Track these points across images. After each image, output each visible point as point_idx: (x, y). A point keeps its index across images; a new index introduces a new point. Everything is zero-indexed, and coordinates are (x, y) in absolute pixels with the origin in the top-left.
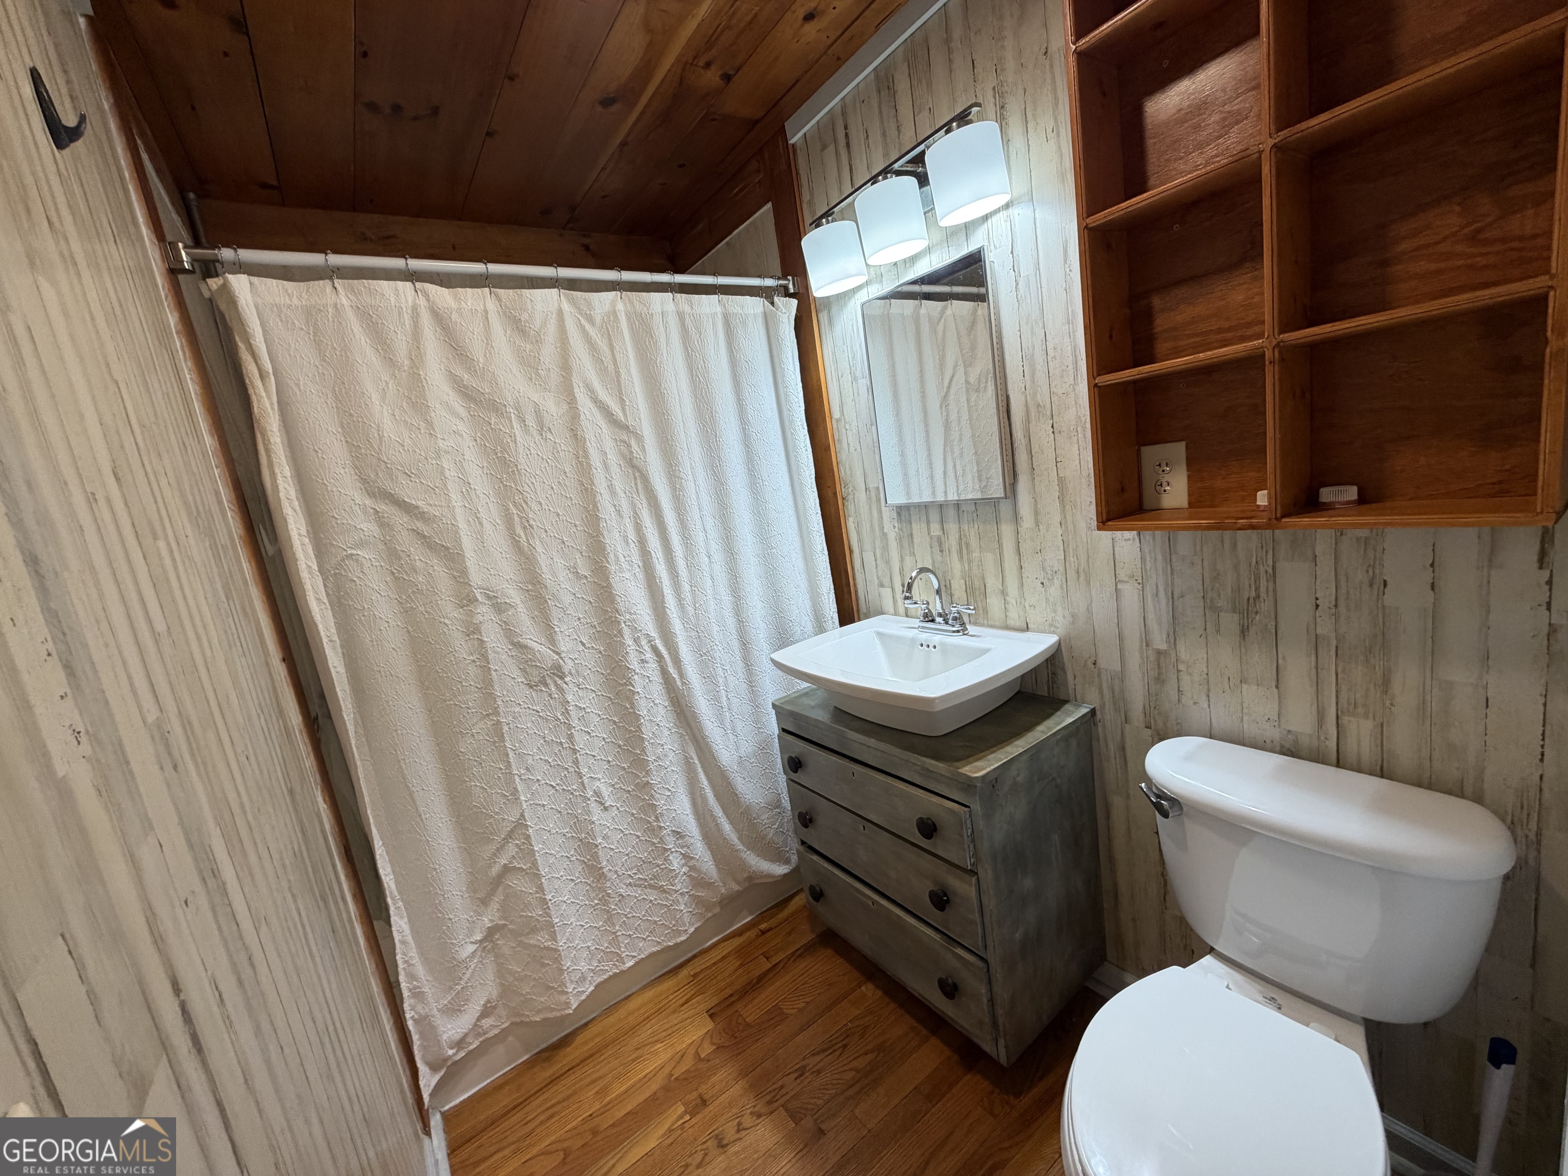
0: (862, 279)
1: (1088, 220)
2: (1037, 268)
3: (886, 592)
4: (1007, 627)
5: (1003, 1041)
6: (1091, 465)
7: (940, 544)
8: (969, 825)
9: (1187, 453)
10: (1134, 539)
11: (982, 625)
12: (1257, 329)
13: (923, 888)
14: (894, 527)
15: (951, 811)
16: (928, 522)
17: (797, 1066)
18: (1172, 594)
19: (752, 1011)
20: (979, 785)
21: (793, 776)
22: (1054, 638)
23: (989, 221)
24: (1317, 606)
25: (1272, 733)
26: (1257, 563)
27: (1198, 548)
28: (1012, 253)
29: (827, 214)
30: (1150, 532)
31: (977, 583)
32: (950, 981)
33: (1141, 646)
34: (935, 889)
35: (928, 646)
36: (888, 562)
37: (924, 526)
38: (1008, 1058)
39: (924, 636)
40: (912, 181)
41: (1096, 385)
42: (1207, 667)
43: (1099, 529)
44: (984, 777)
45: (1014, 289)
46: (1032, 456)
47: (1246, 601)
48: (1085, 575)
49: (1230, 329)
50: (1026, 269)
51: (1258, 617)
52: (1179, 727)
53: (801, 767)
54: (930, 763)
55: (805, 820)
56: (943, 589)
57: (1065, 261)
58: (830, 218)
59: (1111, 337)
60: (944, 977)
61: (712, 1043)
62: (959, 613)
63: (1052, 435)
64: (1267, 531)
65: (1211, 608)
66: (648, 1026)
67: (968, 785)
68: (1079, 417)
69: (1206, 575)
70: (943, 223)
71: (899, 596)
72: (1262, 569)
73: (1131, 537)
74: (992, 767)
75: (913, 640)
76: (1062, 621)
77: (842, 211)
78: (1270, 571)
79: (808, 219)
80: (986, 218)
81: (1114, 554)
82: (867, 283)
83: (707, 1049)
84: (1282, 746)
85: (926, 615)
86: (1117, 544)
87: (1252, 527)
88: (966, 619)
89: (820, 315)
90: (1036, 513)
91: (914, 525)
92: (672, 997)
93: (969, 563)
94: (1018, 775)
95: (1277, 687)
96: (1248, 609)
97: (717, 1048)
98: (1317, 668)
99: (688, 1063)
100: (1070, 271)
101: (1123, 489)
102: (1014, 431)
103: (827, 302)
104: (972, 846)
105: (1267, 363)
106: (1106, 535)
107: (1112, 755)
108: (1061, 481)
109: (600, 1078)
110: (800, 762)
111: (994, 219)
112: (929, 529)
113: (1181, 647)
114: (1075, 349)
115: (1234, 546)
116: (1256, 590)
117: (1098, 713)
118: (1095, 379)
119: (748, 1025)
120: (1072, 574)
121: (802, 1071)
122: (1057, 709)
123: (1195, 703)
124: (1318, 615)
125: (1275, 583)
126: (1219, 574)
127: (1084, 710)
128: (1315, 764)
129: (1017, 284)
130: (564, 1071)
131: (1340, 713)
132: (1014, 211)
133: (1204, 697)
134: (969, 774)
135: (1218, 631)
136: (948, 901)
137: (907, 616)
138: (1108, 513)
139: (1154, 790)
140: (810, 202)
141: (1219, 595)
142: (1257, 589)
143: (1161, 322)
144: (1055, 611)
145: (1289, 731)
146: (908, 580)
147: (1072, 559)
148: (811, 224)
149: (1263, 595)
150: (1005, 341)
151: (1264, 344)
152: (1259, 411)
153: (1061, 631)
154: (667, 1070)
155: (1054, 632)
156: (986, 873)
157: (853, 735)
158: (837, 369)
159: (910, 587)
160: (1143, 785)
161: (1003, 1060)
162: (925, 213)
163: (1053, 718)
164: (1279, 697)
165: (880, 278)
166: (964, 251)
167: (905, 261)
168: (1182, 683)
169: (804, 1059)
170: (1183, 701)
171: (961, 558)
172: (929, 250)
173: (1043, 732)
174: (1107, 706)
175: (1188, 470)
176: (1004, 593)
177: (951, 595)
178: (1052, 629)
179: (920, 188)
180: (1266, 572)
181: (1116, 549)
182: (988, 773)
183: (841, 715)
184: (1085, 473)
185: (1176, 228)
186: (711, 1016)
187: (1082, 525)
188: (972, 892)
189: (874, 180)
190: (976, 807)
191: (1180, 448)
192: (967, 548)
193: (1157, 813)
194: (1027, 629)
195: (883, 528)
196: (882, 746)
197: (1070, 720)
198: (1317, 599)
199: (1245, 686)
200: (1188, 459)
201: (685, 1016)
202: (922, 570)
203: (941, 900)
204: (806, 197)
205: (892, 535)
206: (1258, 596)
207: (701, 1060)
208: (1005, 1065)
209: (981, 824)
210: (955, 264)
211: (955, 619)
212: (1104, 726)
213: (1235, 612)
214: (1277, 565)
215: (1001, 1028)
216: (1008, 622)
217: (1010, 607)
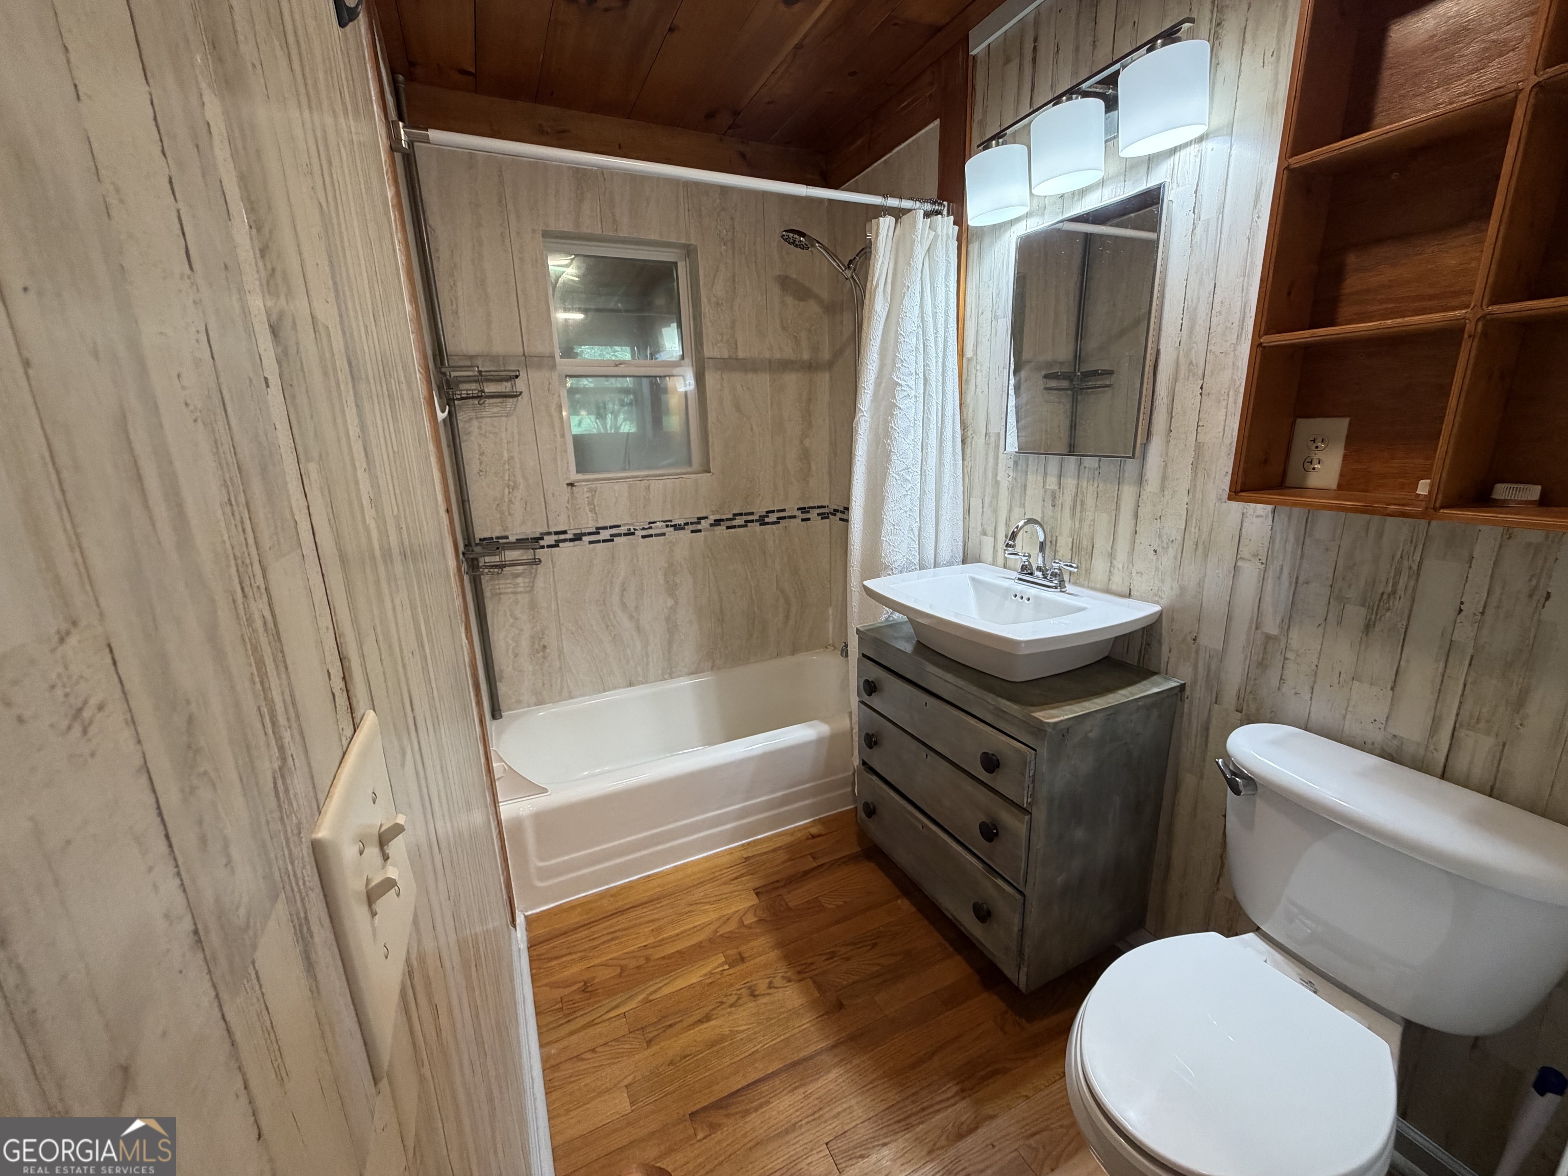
0: (1024, 211)
1: (1290, 160)
2: (1221, 210)
3: (988, 541)
4: (1108, 591)
5: (1025, 969)
6: (1236, 433)
7: (1054, 498)
8: (1032, 767)
9: (1349, 430)
10: (1267, 516)
11: (1083, 586)
12: (1464, 299)
13: (973, 820)
14: (1009, 476)
15: (1017, 750)
16: (1045, 474)
17: (828, 951)
18: (1297, 578)
19: (796, 898)
20: (1049, 730)
21: (866, 698)
22: (1157, 608)
23: (1177, 155)
24: (1461, 611)
25: (1377, 736)
26: (1401, 557)
27: (1339, 532)
28: (1196, 192)
29: (998, 136)
30: (1287, 509)
31: (1085, 543)
32: (985, 907)
33: (1250, 628)
34: (988, 821)
35: (1022, 598)
36: (995, 511)
37: (1040, 478)
38: (1027, 985)
39: (1021, 587)
40: (1099, 104)
41: (1260, 345)
42: (1319, 659)
43: (1230, 499)
44: (1056, 724)
45: (1190, 234)
46: (1172, 417)
47: (1378, 596)
48: (1204, 548)
49: (1431, 297)
50: (1208, 211)
51: (1388, 614)
52: (1273, 714)
53: (875, 691)
54: (1005, 704)
55: (871, 741)
56: (1048, 543)
57: (1255, 206)
58: (1000, 140)
59: (1289, 294)
60: (980, 902)
61: (755, 915)
62: (1060, 569)
63: (1200, 396)
64: (1423, 521)
65: (1336, 597)
66: (701, 889)
67: (1039, 729)
68: (1234, 381)
69: (1340, 564)
70: (1124, 154)
71: (1001, 545)
72: (1406, 564)
73: (1264, 514)
74: (1066, 717)
75: (1008, 590)
76: (1169, 593)
77: (1014, 134)
78: (1415, 567)
79: (976, 141)
80: (1174, 151)
81: (1241, 530)
82: (1027, 216)
83: (750, 919)
84: (1383, 749)
85: (1024, 568)
86: (1246, 520)
87: (1404, 515)
88: (1066, 577)
89: (970, 246)
90: (1164, 478)
91: (1029, 476)
92: (726, 871)
93: (1081, 522)
94: (1091, 731)
95: (1392, 689)
96: (1378, 605)
97: (760, 920)
98: (1443, 676)
99: (732, 926)
100: (1259, 217)
101: (1266, 461)
102: (1157, 389)
103: (981, 232)
104: (1031, 786)
105: (1466, 336)
106: (1236, 507)
107: (1194, 732)
108: (1199, 447)
109: (658, 919)
110: (875, 687)
111: (1183, 152)
112: (1044, 482)
113: (1294, 634)
114: (1245, 306)
115: (1380, 534)
116: (1393, 586)
117: (1188, 689)
118: (1260, 337)
119: (789, 909)
120: (1189, 544)
121: (832, 955)
122: (1145, 679)
123: (1296, 694)
124: (1458, 621)
125: (1417, 580)
126: (1354, 564)
127: (1173, 684)
128: (1416, 772)
129: (1194, 229)
130: (628, 907)
131: (1457, 725)
132: (1208, 145)
133: (1307, 689)
134: (1042, 719)
135: (1339, 623)
136: (997, 834)
137: (1005, 567)
138: (1243, 484)
139: (1231, 768)
140: (982, 123)
141: (1350, 586)
142: (1395, 585)
143: (1352, 283)
144: (1163, 581)
145: (1395, 736)
146: (1013, 529)
147: (1193, 529)
148: (978, 146)
149: (1400, 592)
150: (1168, 289)
151: (1468, 315)
152: (1445, 392)
153: (1165, 601)
154: (713, 927)
155: (1157, 603)
156: (1040, 814)
157: (931, 669)
158: (978, 306)
159: (1014, 536)
160: (1220, 761)
161: (1022, 986)
162: (1106, 141)
163: (1138, 685)
164: (1392, 700)
165: (1041, 211)
166: (1141, 187)
167: (1073, 193)
168: (1285, 672)
169: (836, 945)
170: (1284, 690)
171: (1073, 515)
172: (1102, 183)
173: (1124, 696)
174: (1199, 683)
175: (1345, 449)
176: (1112, 556)
177: (1055, 552)
178: (1156, 599)
179: (1106, 112)
180: (1410, 568)
181: (1245, 524)
182: (1062, 721)
183: (923, 649)
184: (1227, 441)
185: (1395, 176)
186: (757, 894)
187: (1212, 496)
188: (1023, 829)
189: (1057, 100)
190: (1044, 752)
191: (1341, 425)
192: (1082, 505)
193: (1229, 789)
194: (1130, 596)
195: (996, 475)
196: (961, 683)
197: (1156, 690)
198: (1462, 603)
199: (1356, 683)
200: (1348, 437)
201: (734, 889)
202: (1030, 521)
203: (990, 832)
204: (978, 116)
205: (1005, 484)
206: (1394, 592)
207: (743, 925)
208: (1024, 990)
209: (1044, 768)
210: (1130, 199)
211: (1054, 575)
212: (1191, 703)
213: (1363, 605)
214: (1426, 563)
215: (1026, 957)
216: (1110, 587)
217: (1116, 571)
